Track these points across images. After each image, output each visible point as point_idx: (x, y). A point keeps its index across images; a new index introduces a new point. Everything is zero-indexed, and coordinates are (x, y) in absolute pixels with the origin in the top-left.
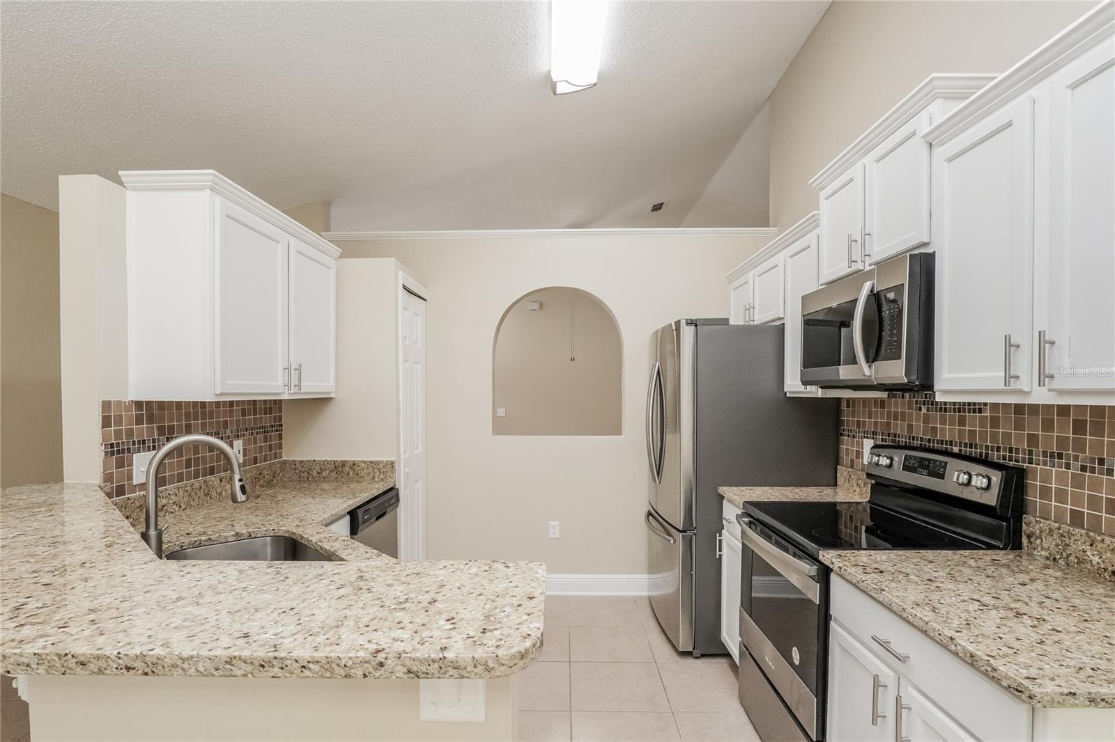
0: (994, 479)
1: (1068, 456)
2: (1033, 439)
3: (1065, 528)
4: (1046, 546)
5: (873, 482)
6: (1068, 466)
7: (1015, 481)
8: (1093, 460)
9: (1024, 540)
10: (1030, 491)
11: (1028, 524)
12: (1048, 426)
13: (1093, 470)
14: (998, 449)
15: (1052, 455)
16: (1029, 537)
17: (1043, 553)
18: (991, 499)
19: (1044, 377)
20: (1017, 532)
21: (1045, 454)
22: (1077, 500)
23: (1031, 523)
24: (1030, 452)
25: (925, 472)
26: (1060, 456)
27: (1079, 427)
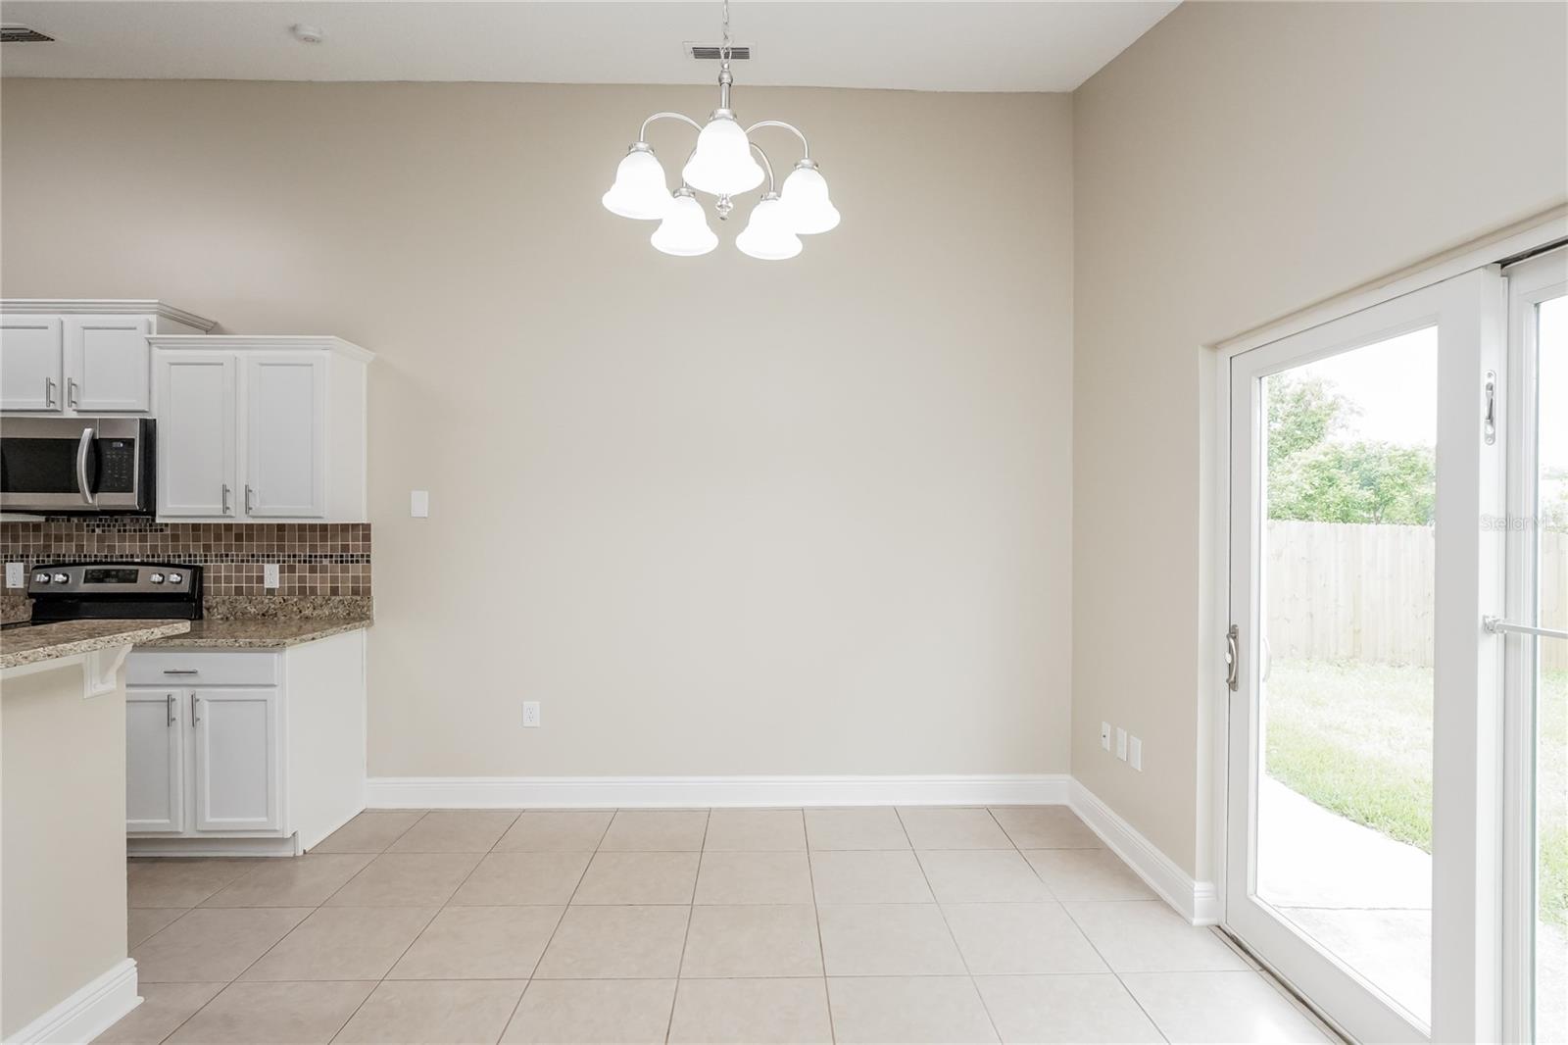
0: (184, 575)
1: (232, 556)
2: (207, 548)
3: (233, 597)
4: (220, 611)
5: (34, 601)
6: (232, 561)
7: (198, 574)
8: (248, 556)
9: (205, 612)
10: (205, 580)
11: (207, 601)
12: (218, 538)
13: (248, 561)
14: (179, 556)
15: (221, 556)
16: (208, 609)
17: (219, 616)
18: (185, 588)
19: (248, 509)
20: (200, 607)
21: (216, 556)
22: (239, 580)
23: (209, 600)
24: (206, 556)
25: (114, 580)
26: (227, 556)
27: (239, 537)
